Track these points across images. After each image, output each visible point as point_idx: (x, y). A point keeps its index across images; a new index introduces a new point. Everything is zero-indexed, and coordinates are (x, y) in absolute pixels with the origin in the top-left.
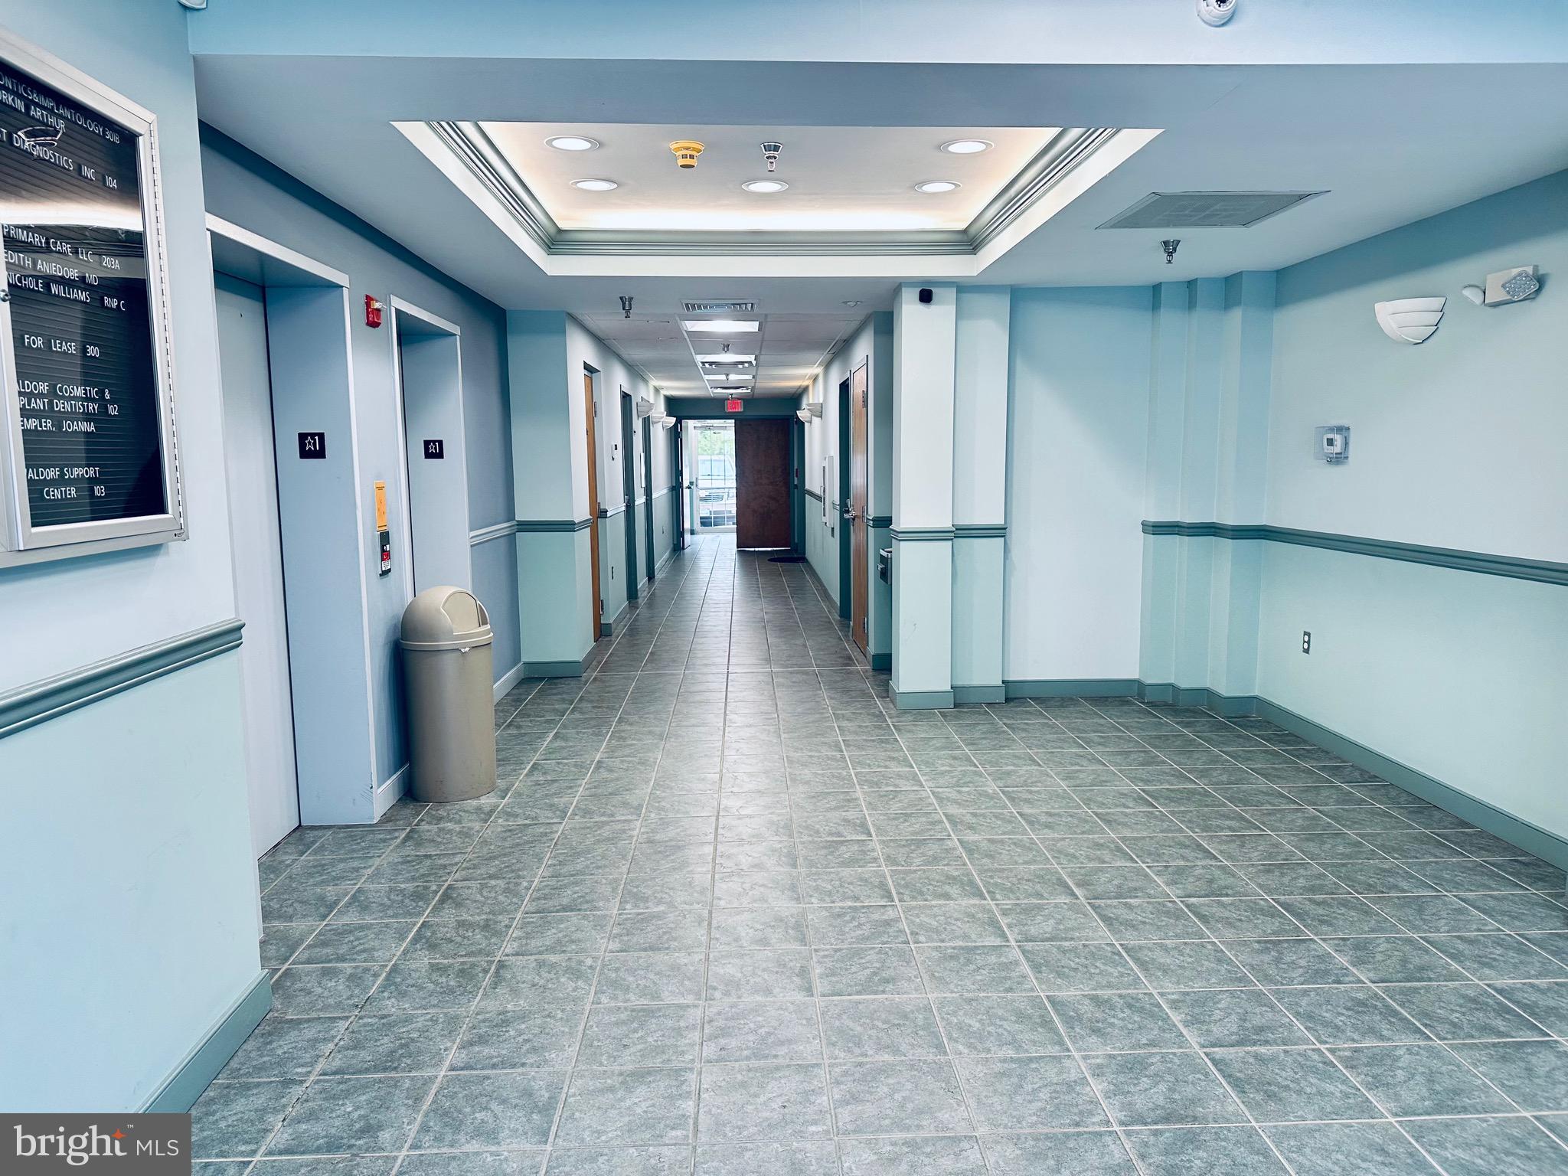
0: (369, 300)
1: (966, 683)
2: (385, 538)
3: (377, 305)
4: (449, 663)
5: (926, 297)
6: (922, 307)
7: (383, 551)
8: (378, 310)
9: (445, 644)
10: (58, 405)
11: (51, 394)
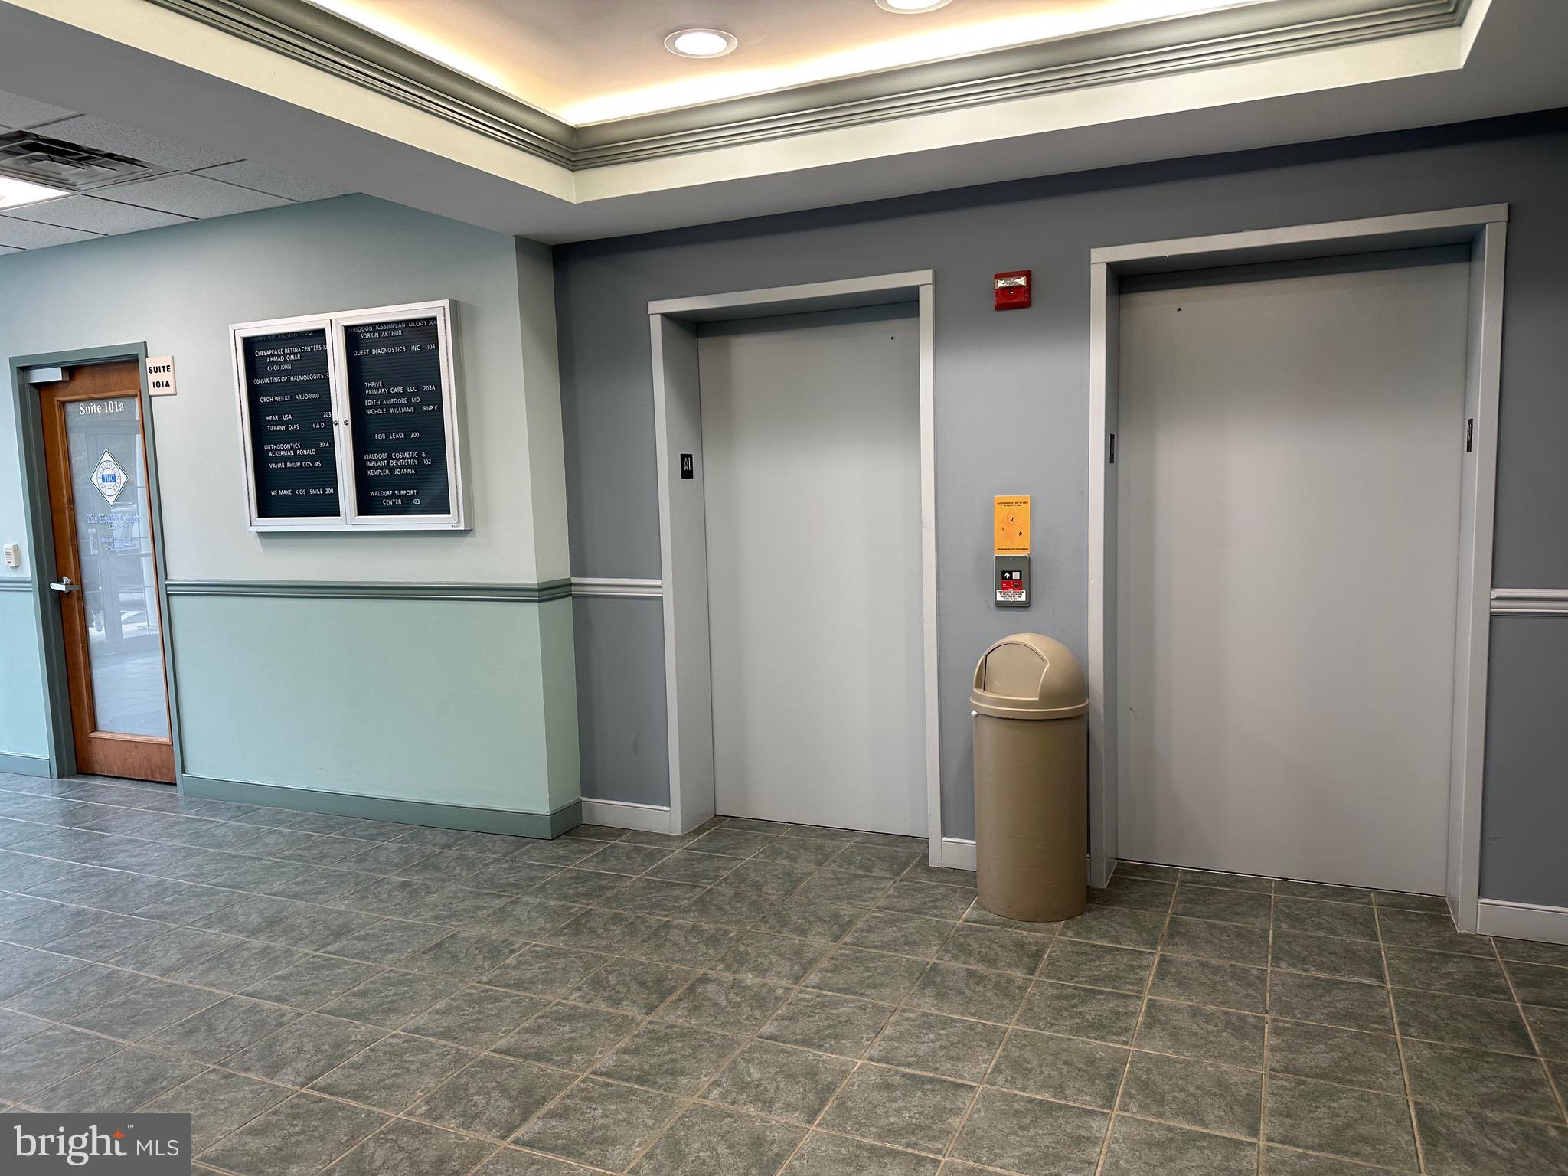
10: (393, 463)
11: (389, 458)
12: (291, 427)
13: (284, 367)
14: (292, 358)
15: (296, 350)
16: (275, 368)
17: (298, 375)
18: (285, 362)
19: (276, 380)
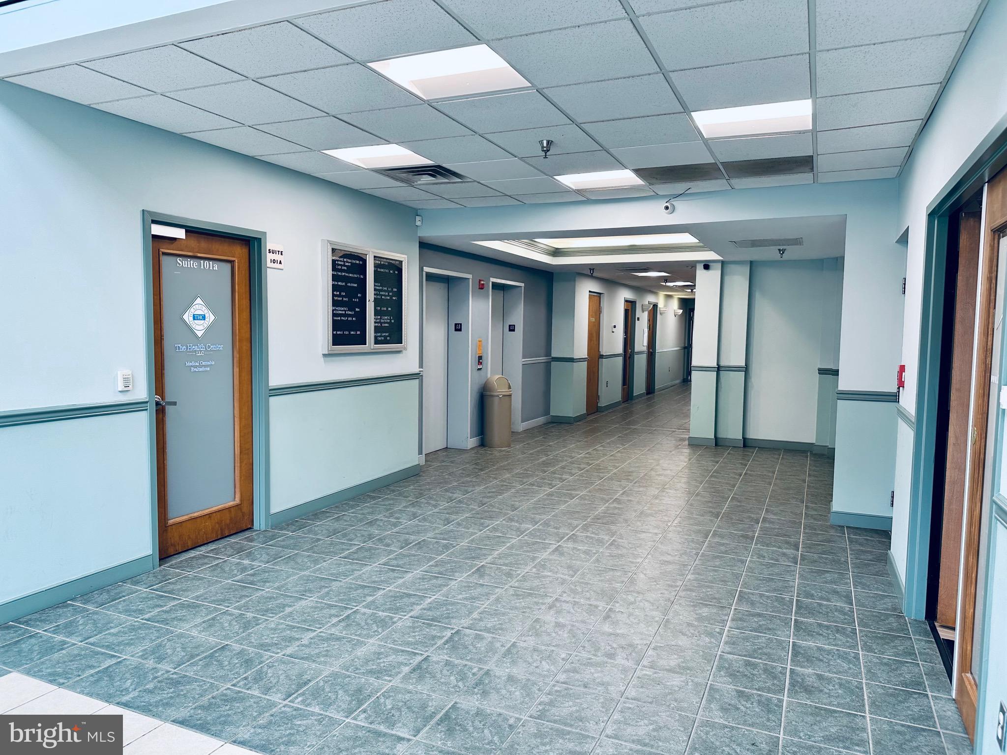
0: (480, 281)
1: (725, 437)
2: (480, 358)
3: (482, 282)
4: (496, 400)
5: (707, 267)
6: (705, 271)
7: (479, 362)
8: (483, 284)
9: (496, 394)
10: (382, 321)
11: (381, 319)
12: (344, 299)
13: (343, 268)
14: (347, 264)
15: (349, 261)
16: (340, 267)
17: (349, 273)
18: (344, 265)
19: (339, 274)
